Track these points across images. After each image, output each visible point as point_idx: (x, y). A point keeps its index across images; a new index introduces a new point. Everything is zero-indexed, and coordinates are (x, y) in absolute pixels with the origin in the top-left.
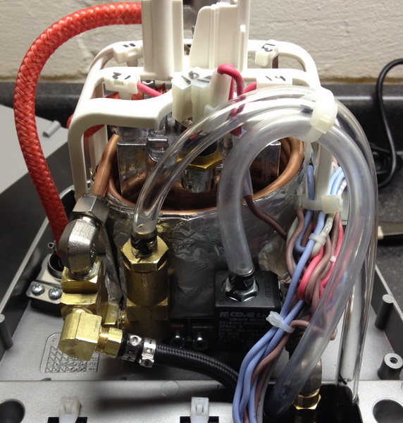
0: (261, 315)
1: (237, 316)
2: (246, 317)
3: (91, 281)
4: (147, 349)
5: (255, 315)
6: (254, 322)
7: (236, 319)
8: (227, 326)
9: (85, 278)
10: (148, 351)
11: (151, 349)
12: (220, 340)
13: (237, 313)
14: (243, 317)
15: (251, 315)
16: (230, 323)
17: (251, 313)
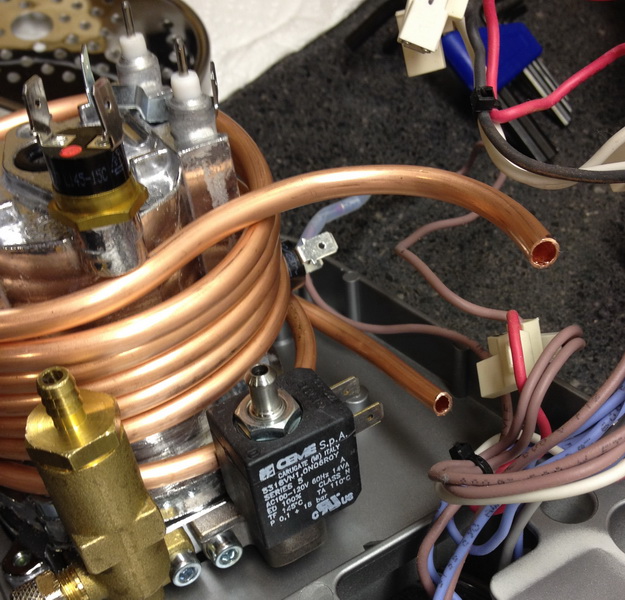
0: (327, 443)
1: (289, 463)
2: (304, 459)
5: (318, 447)
6: (318, 461)
7: (288, 471)
8: (277, 491)
13: (287, 459)
14: (299, 462)
16: (281, 482)
17: (309, 447)
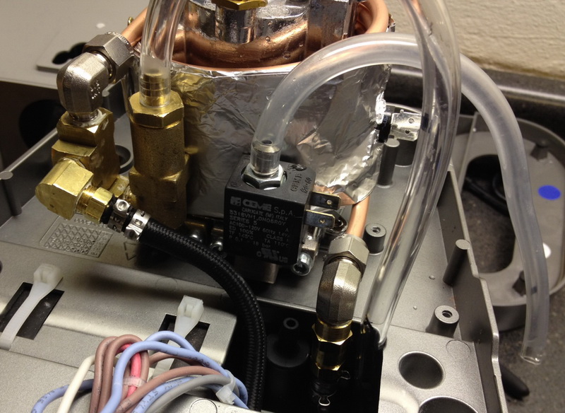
0: (280, 211)
1: (251, 206)
2: (261, 210)
3: (90, 129)
4: (137, 220)
5: (273, 209)
6: (270, 218)
7: (249, 210)
8: (239, 219)
9: (84, 125)
10: (138, 223)
11: (141, 222)
12: (230, 237)
13: (251, 202)
14: (257, 209)
15: (267, 207)
16: (242, 214)
17: (267, 205)
